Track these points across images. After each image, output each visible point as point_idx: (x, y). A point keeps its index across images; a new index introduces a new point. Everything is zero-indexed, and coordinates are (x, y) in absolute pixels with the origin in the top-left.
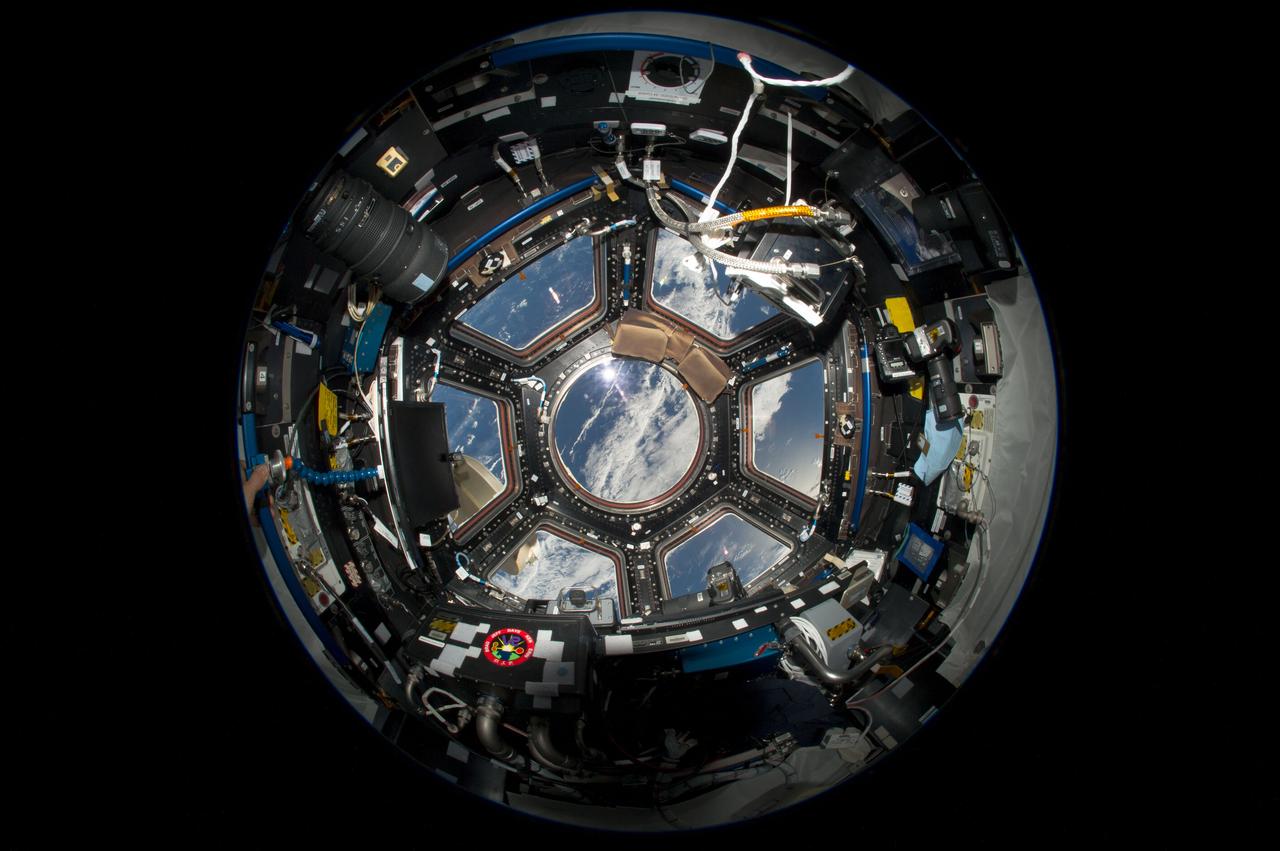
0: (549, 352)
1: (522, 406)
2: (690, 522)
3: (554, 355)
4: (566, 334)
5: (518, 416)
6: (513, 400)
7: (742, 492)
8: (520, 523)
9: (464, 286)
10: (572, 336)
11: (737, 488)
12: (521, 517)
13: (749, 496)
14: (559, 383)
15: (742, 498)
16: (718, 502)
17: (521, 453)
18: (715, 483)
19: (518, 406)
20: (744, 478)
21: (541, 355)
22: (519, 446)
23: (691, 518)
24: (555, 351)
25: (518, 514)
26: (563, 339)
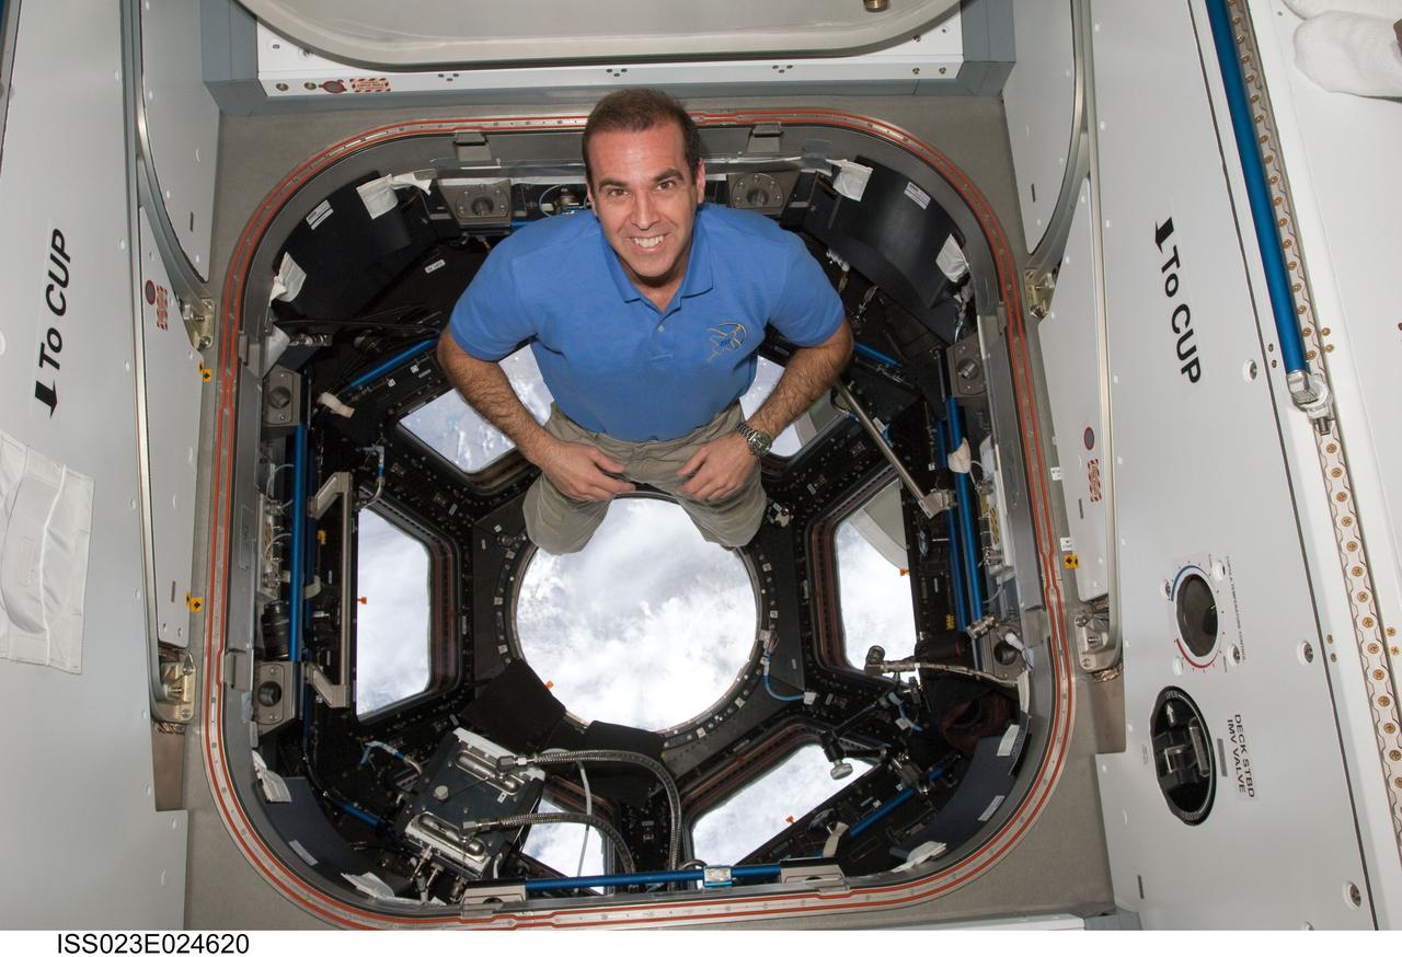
0: (761, 737)
1: (804, 657)
3: (752, 734)
4: (736, 765)
5: (809, 641)
6: (816, 666)
7: (457, 512)
8: (812, 479)
9: (867, 801)
10: (726, 762)
11: (462, 519)
12: (810, 487)
13: (449, 506)
14: (746, 692)
15: (459, 501)
16: (495, 496)
17: (806, 585)
18: (498, 528)
19: (809, 657)
20: (453, 533)
21: (775, 733)
22: (807, 597)
24: (751, 739)
25: (813, 491)
26: (737, 756)
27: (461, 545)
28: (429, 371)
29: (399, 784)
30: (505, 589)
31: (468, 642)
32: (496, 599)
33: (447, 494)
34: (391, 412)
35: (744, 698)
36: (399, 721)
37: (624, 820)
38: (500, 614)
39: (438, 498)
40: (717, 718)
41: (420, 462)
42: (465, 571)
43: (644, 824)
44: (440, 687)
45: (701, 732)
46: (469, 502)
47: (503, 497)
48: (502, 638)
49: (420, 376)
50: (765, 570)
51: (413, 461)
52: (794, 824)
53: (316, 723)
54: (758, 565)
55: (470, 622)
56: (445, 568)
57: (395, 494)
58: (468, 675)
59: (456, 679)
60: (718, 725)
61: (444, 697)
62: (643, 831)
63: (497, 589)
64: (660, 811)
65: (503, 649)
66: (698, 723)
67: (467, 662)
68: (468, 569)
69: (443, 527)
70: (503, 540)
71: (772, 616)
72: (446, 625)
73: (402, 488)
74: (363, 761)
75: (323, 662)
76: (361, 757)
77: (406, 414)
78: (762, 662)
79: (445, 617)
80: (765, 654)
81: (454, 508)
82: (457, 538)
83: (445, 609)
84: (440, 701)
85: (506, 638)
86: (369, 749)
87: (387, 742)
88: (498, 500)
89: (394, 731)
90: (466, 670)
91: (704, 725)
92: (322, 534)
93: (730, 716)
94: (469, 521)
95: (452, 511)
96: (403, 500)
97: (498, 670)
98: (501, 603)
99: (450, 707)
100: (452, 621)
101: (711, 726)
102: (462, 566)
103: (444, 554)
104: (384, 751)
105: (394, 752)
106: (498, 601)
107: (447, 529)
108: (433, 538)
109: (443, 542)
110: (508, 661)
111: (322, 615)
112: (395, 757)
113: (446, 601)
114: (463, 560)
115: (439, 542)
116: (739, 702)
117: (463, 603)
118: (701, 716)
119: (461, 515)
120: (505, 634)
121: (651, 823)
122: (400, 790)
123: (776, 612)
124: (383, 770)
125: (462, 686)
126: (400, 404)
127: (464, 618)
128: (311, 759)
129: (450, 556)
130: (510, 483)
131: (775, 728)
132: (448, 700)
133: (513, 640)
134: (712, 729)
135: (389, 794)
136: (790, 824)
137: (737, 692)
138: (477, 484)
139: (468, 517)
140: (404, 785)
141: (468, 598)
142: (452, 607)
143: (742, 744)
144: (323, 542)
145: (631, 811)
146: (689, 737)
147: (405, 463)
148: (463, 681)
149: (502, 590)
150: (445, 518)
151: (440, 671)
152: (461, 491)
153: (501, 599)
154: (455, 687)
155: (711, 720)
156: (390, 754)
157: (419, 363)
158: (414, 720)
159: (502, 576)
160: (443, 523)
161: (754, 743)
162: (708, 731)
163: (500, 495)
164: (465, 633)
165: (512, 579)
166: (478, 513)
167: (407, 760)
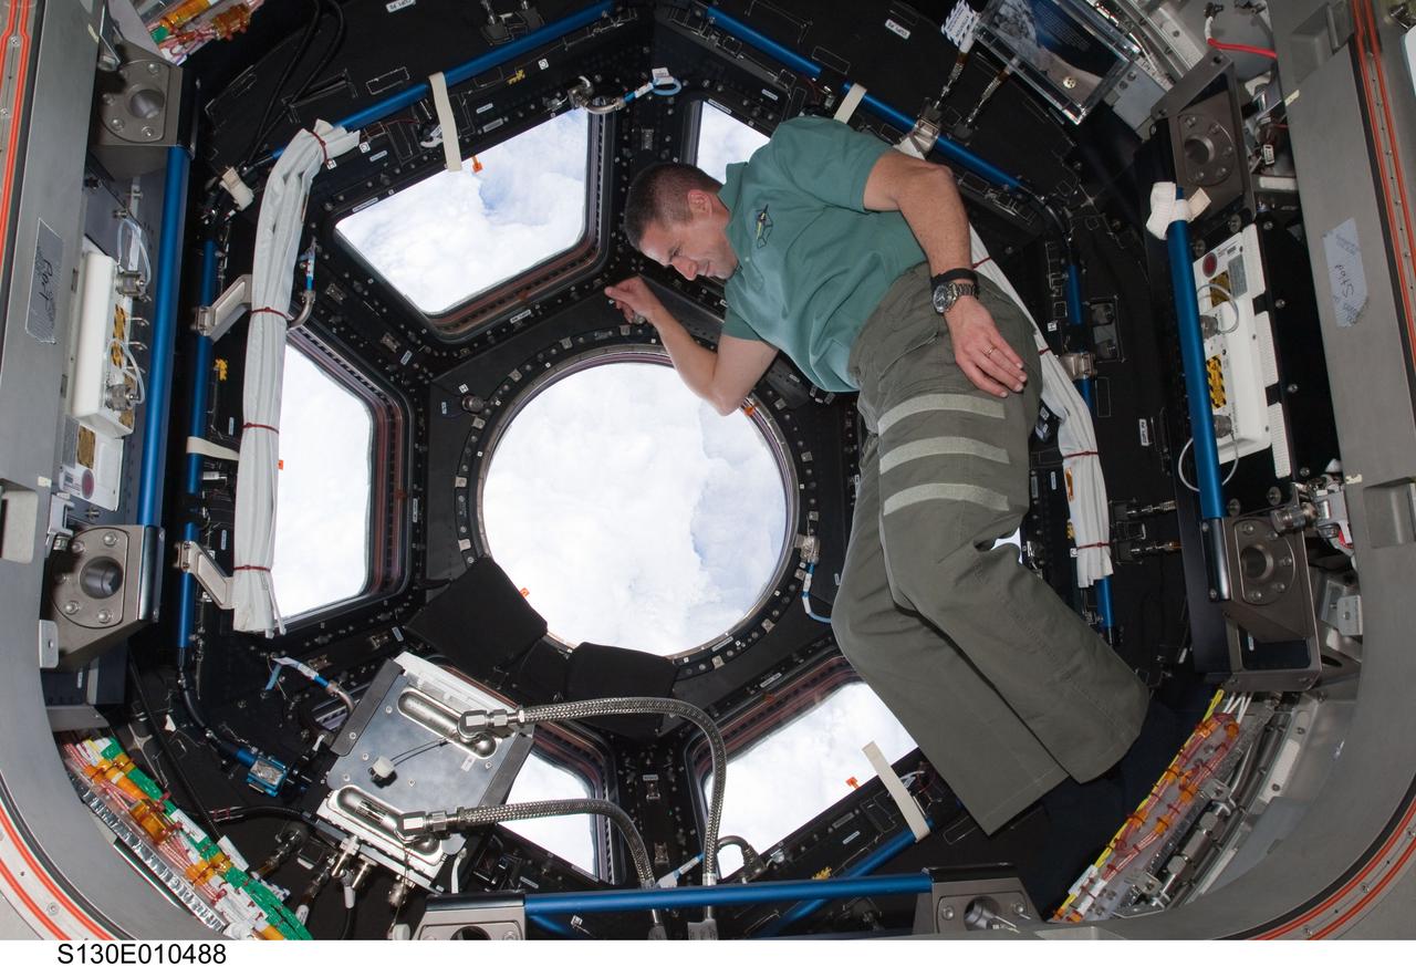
0: (796, 671)
2: (529, 312)
3: (784, 666)
4: (763, 704)
7: (411, 361)
10: (751, 700)
11: (418, 372)
13: (401, 352)
14: (776, 613)
15: (414, 347)
16: (463, 345)
18: (464, 389)
20: (405, 390)
23: (524, 320)
24: (783, 674)
26: (765, 693)
27: (415, 406)
28: (384, 153)
29: (320, 719)
30: (470, 468)
31: (419, 532)
32: (458, 479)
33: (400, 336)
34: (329, 207)
35: (774, 620)
36: (324, 633)
37: (621, 772)
38: (461, 499)
39: (388, 341)
40: (738, 643)
41: (366, 286)
42: (418, 440)
43: (646, 778)
44: (381, 590)
45: (718, 662)
46: (428, 349)
47: (471, 348)
48: (463, 529)
49: (372, 159)
50: (804, 459)
51: (356, 283)
52: (859, 790)
53: (201, 630)
54: (796, 453)
55: (423, 506)
56: (393, 436)
57: (330, 326)
58: (418, 576)
59: (401, 581)
60: (738, 654)
61: (386, 603)
62: (644, 787)
63: (459, 466)
64: (666, 762)
65: (465, 545)
66: (714, 649)
67: (418, 558)
68: (422, 438)
69: (392, 379)
70: (471, 403)
71: (811, 517)
72: (390, 510)
73: (339, 319)
74: (269, 686)
75: (215, 546)
76: (268, 681)
77: (350, 213)
78: (797, 575)
79: (390, 500)
80: (803, 565)
81: (406, 358)
82: (411, 397)
83: (391, 489)
84: (380, 608)
85: (469, 530)
86: (278, 669)
87: (304, 661)
88: (465, 351)
89: (315, 646)
90: (414, 570)
91: (722, 652)
92: (222, 365)
93: (755, 641)
94: (426, 375)
95: (405, 360)
96: (339, 334)
97: (456, 572)
98: (464, 485)
99: (393, 617)
100: (399, 503)
101: (730, 653)
102: (416, 433)
103: (393, 416)
104: (299, 673)
105: (313, 675)
106: (461, 482)
107: (397, 382)
108: (379, 394)
109: (392, 401)
110: (471, 560)
111: (216, 477)
112: (315, 683)
113: (391, 478)
114: (417, 428)
115: (385, 400)
116: (767, 625)
117: (415, 482)
118: (718, 640)
119: (416, 366)
120: (468, 525)
121: (655, 777)
122: (321, 728)
123: (817, 513)
124: (297, 698)
125: (409, 589)
126: (342, 198)
127: (415, 500)
128: (191, 682)
129: (400, 418)
130: (482, 329)
131: (814, 659)
132: (390, 608)
133: (478, 534)
134: (732, 659)
135: (305, 734)
136: (852, 789)
137: (763, 613)
138: (439, 328)
139: (425, 370)
140: (326, 720)
141: (421, 476)
142: (399, 486)
143: (773, 679)
144: (223, 376)
145: (627, 761)
146: (702, 667)
147: (345, 285)
148: (412, 583)
149: (465, 468)
150: (395, 367)
151: (380, 571)
152: (419, 335)
153: (465, 479)
154: (400, 591)
155: (731, 646)
156: (307, 678)
157: (370, 139)
158: (343, 632)
159: (468, 451)
160: (394, 373)
161: (787, 677)
162: (726, 659)
163: (468, 344)
164: (415, 521)
165: (480, 454)
166: (437, 365)
167: (332, 687)
